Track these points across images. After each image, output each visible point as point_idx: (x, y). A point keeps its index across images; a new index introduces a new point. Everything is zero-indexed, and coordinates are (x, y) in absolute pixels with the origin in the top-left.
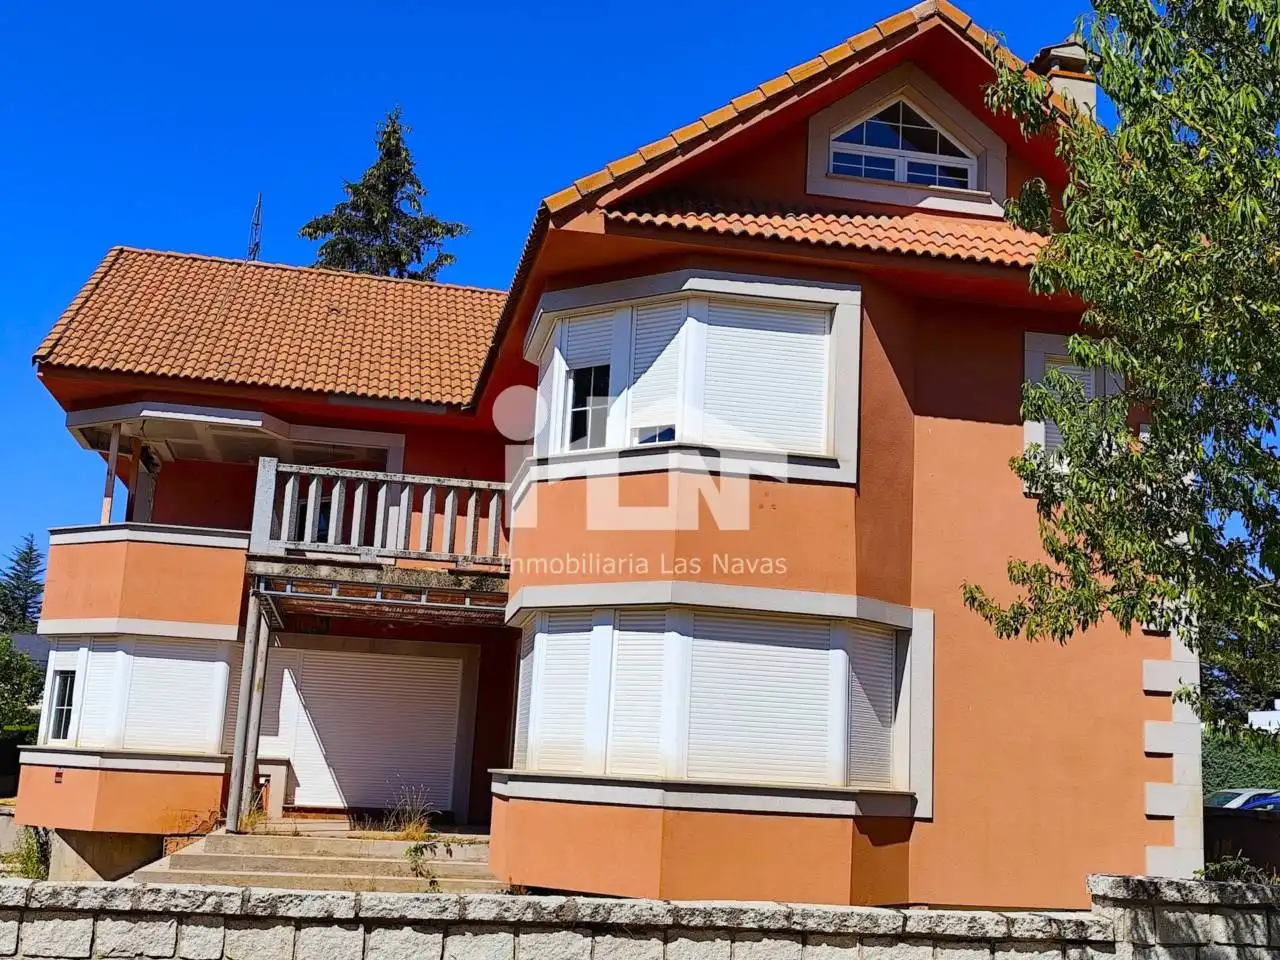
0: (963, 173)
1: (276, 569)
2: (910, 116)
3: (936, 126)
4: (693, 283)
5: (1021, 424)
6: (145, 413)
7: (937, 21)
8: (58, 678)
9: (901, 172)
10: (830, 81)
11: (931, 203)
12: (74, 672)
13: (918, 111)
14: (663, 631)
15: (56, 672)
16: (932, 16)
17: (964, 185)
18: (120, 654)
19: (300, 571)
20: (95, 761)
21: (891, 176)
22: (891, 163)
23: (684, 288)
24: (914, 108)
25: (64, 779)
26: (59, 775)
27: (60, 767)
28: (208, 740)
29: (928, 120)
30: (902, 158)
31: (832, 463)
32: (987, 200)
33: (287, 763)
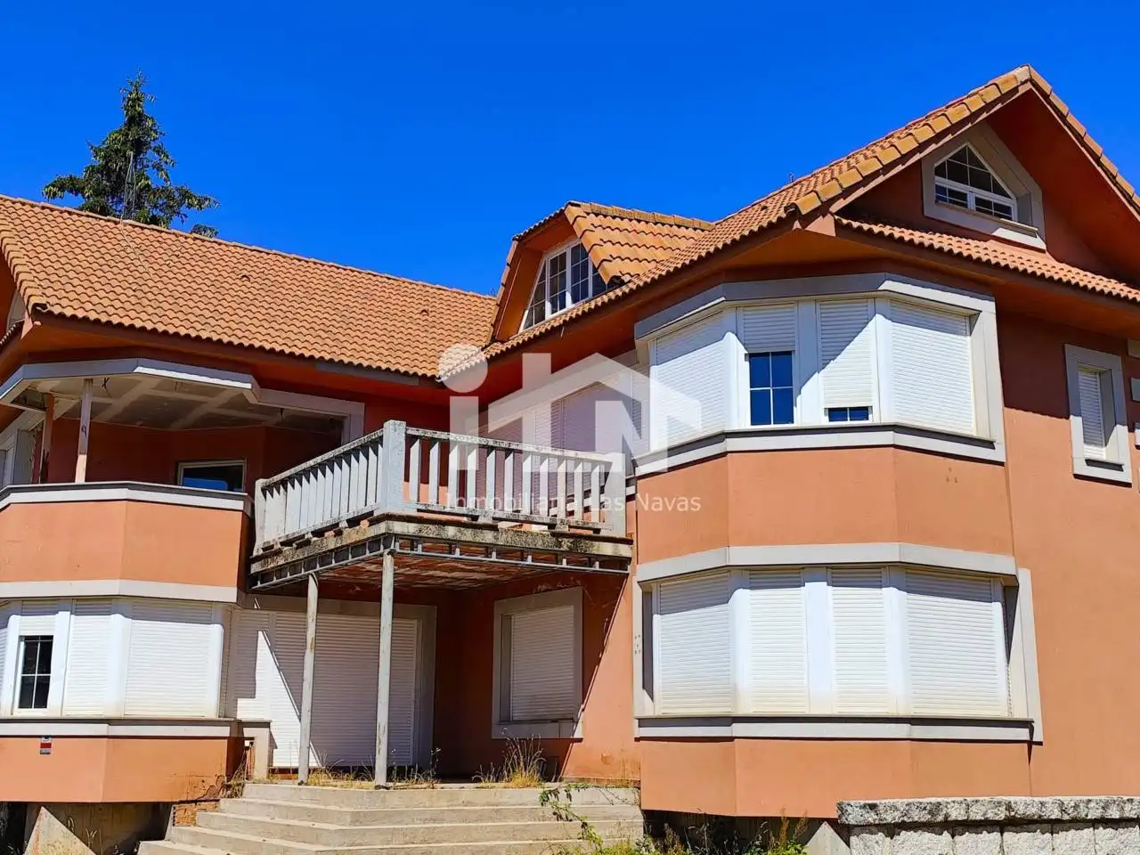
0: (1007, 210)
1: (411, 528)
2: (974, 160)
3: (990, 170)
4: (888, 285)
5: (1068, 418)
6: (140, 369)
7: (1029, 86)
8: (23, 644)
9: (972, 204)
10: (970, 125)
11: (1001, 233)
12: (51, 637)
13: (978, 156)
14: (881, 587)
15: (21, 637)
16: (1026, 82)
17: (1010, 219)
18: (118, 617)
19: (431, 531)
20: (102, 729)
21: (966, 206)
22: (963, 196)
23: (880, 288)
24: (976, 153)
25: (51, 750)
26: (44, 746)
27: (47, 737)
28: (206, 703)
29: (986, 165)
30: (973, 193)
31: (989, 444)
32: (1032, 234)
33: (267, 725)
